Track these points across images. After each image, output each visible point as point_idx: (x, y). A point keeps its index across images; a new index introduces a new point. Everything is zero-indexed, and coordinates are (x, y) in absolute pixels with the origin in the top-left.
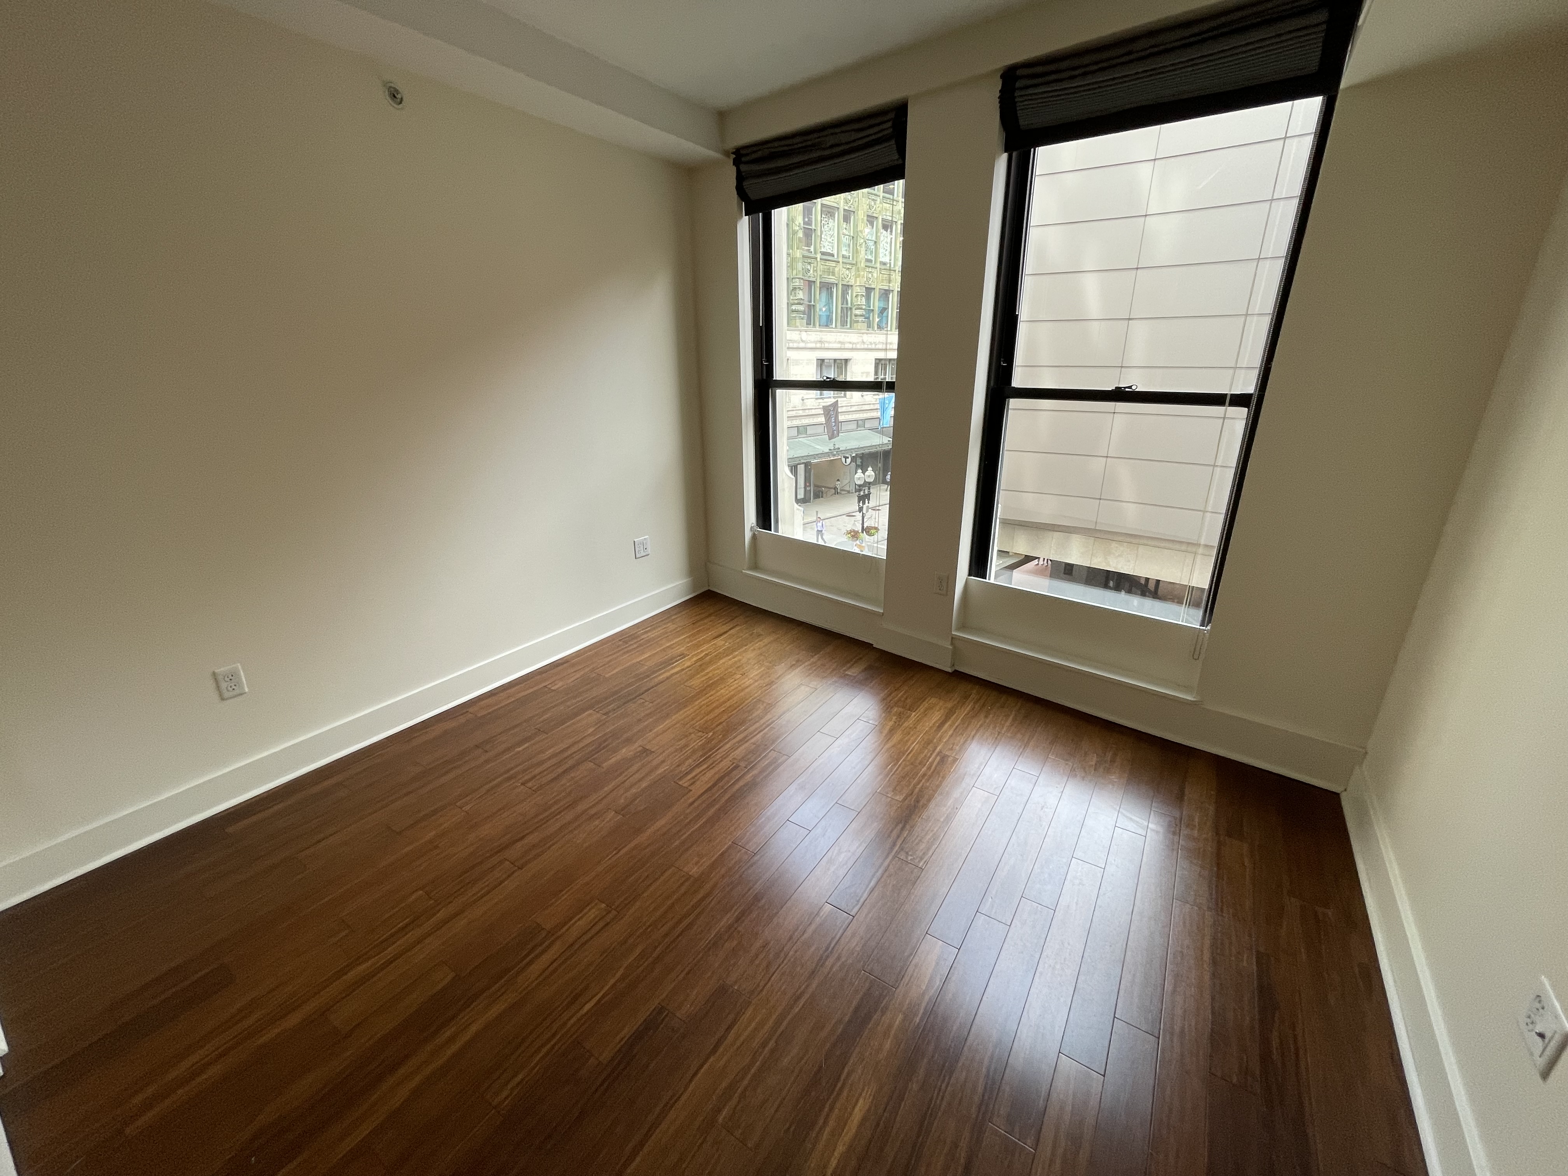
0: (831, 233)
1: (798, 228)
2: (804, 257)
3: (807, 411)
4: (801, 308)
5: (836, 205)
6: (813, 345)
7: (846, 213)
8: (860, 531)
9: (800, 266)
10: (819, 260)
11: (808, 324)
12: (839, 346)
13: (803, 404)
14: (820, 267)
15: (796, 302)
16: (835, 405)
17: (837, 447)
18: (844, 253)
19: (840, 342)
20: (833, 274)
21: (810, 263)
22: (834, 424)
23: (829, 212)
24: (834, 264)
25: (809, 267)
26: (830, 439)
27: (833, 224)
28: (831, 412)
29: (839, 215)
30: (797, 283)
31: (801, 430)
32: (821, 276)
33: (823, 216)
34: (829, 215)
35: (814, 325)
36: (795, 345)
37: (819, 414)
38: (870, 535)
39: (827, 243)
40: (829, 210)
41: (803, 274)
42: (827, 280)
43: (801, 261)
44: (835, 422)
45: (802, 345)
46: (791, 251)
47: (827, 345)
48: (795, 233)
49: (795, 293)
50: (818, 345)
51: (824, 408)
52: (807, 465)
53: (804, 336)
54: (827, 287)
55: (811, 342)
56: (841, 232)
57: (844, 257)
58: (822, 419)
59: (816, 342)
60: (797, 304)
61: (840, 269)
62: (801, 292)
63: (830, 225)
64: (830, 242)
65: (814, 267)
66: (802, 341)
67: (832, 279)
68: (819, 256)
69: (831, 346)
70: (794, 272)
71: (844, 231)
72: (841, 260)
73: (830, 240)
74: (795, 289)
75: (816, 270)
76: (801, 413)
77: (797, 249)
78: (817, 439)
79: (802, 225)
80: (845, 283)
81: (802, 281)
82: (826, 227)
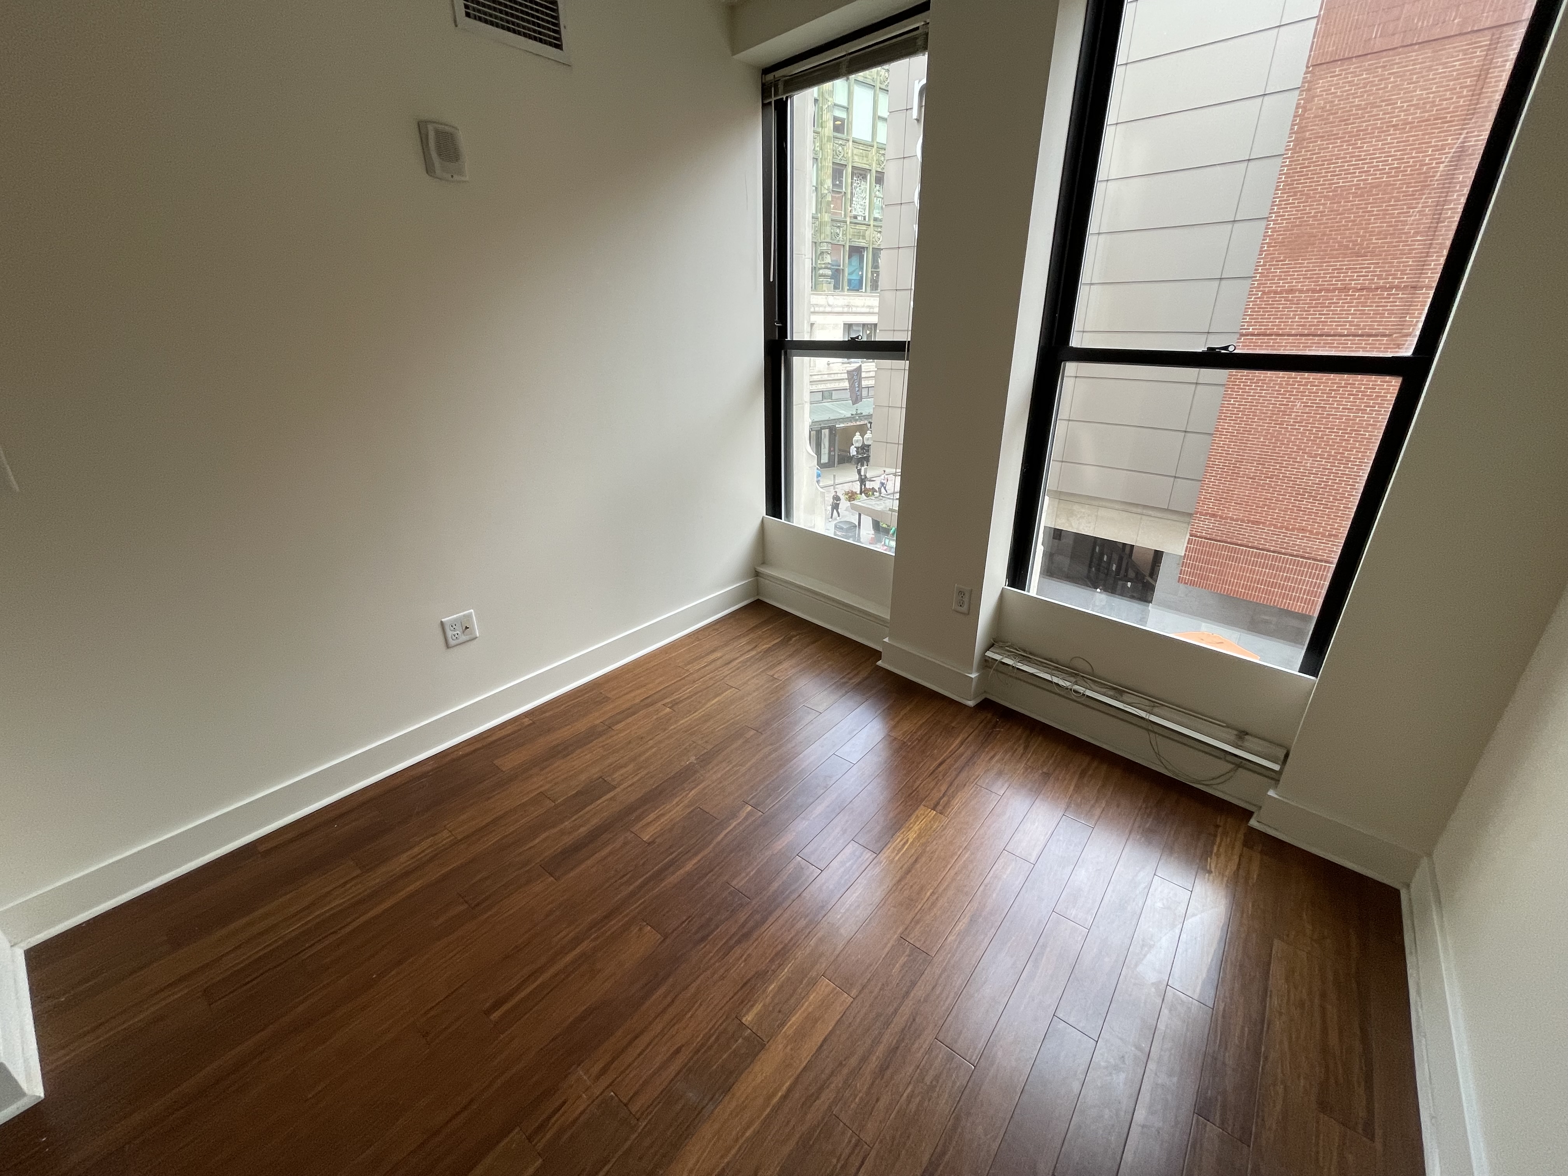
0: (863, 195)
1: (826, 192)
2: (832, 220)
3: (833, 375)
4: (829, 272)
5: (867, 167)
6: (840, 310)
7: (878, 175)
8: (859, 492)
9: (828, 229)
10: (848, 223)
11: (836, 287)
12: (867, 310)
13: (828, 369)
14: (850, 230)
15: (823, 266)
16: (859, 370)
17: (859, 412)
18: (877, 216)
19: (869, 307)
20: (864, 237)
21: (839, 227)
22: (857, 389)
23: (861, 175)
24: (864, 228)
25: (838, 231)
26: (853, 404)
27: (866, 186)
28: (855, 376)
29: (871, 177)
30: (824, 247)
31: (826, 395)
32: (850, 239)
33: (855, 178)
34: (860, 178)
35: (842, 289)
36: (821, 309)
37: (843, 379)
38: (867, 496)
39: (859, 206)
40: (861, 172)
41: (832, 238)
42: (857, 244)
43: (829, 225)
44: (858, 387)
45: (828, 309)
46: (819, 215)
47: (854, 310)
48: (823, 196)
49: (822, 258)
50: (846, 310)
51: (848, 372)
52: (832, 430)
53: (831, 300)
54: (856, 251)
55: (838, 306)
56: (873, 195)
57: (875, 219)
58: (846, 384)
59: (843, 307)
60: (825, 268)
61: (870, 233)
62: (828, 256)
63: (862, 187)
64: (861, 205)
65: (843, 231)
66: (829, 305)
67: (862, 243)
68: (848, 220)
69: (859, 310)
70: (823, 236)
71: (877, 193)
72: (872, 223)
73: (862, 203)
74: (822, 253)
75: (846, 234)
76: (826, 377)
77: (826, 212)
78: (842, 404)
79: (831, 188)
80: (876, 246)
81: (830, 245)
82: (858, 189)
